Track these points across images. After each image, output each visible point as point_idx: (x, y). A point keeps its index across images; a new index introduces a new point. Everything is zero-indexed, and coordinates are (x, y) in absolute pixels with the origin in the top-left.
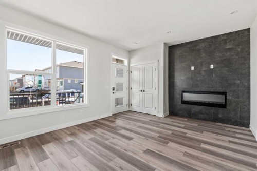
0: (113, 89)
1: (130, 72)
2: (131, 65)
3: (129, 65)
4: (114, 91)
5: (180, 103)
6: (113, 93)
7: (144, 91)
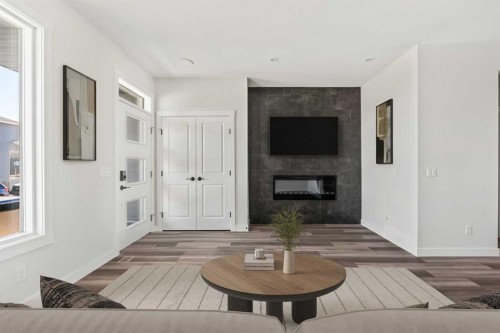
0: (123, 177)
1: (157, 131)
2: (160, 114)
3: (155, 114)
4: (124, 183)
5: (271, 198)
6: (122, 188)
7: (200, 179)
